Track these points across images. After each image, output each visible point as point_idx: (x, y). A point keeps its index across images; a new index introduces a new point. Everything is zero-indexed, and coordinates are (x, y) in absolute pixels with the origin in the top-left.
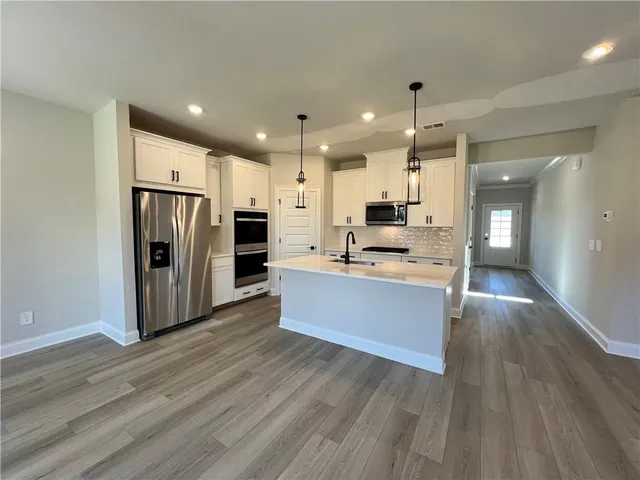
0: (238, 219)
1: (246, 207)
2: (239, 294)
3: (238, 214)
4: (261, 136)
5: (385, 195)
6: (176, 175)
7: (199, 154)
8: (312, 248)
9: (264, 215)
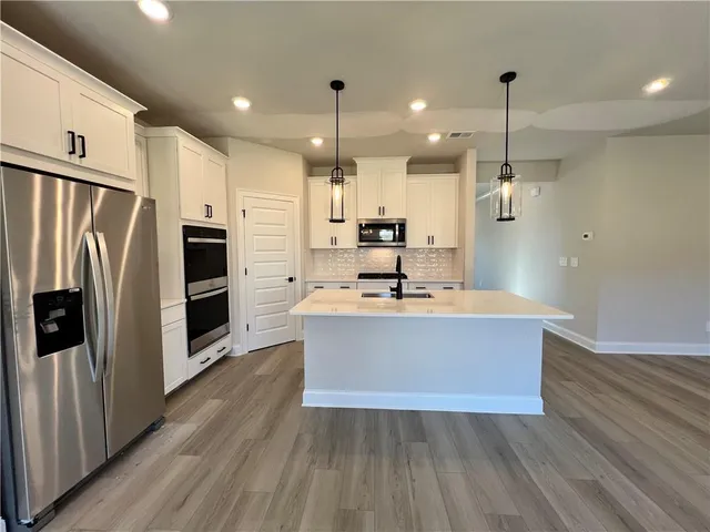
0: (190, 240)
1: (198, 218)
2: (195, 366)
3: (189, 231)
4: (242, 104)
5: (382, 210)
6: (78, 142)
7: (124, 112)
8: (291, 280)
9: (222, 234)
